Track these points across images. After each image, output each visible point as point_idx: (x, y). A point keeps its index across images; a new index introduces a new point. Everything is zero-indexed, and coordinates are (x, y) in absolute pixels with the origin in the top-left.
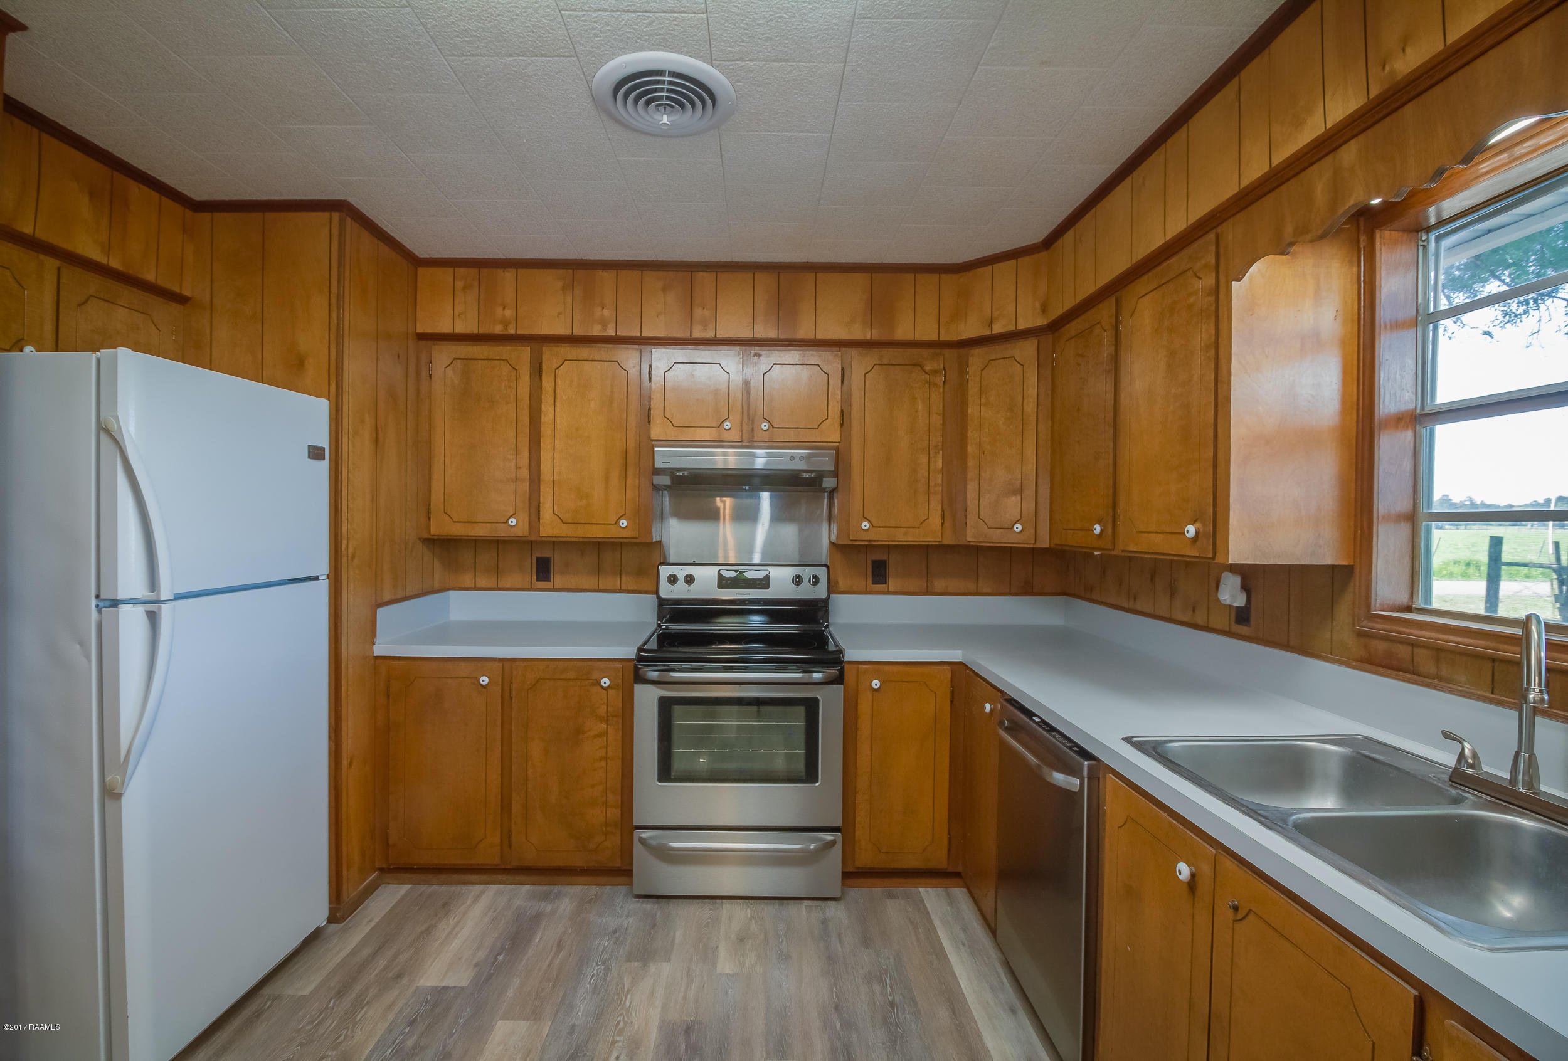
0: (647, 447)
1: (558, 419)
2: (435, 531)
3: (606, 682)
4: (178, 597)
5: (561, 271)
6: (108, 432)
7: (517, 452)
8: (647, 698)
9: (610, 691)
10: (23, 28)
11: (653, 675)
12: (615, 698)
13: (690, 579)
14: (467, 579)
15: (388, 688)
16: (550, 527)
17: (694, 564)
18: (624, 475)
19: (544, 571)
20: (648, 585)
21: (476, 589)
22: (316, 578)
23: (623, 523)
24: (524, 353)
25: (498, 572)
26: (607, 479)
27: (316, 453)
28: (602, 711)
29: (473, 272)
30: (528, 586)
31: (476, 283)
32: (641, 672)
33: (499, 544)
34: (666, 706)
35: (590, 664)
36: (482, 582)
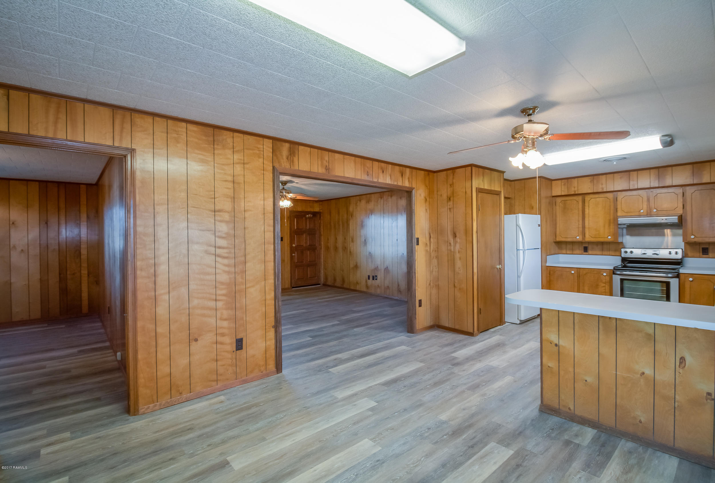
0: (616, 219)
1: (590, 212)
2: (558, 240)
3: (605, 274)
4: (527, 250)
5: (590, 177)
6: (518, 226)
7: (579, 221)
8: (617, 279)
9: (606, 277)
10: (505, 172)
11: (618, 273)
12: (608, 278)
13: (631, 252)
14: (564, 252)
15: (550, 272)
16: (588, 238)
17: (633, 248)
18: (609, 225)
19: (586, 250)
20: (618, 253)
21: (567, 254)
22: (539, 249)
23: (609, 237)
24: (580, 198)
25: (572, 250)
26: (604, 226)
27: (539, 225)
28: (604, 281)
29: (566, 180)
30: (581, 253)
31: (567, 183)
32: (615, 272)
33: (573, 243)
34: (622, 280)
35: (601, 270)
36: (568, 252)
